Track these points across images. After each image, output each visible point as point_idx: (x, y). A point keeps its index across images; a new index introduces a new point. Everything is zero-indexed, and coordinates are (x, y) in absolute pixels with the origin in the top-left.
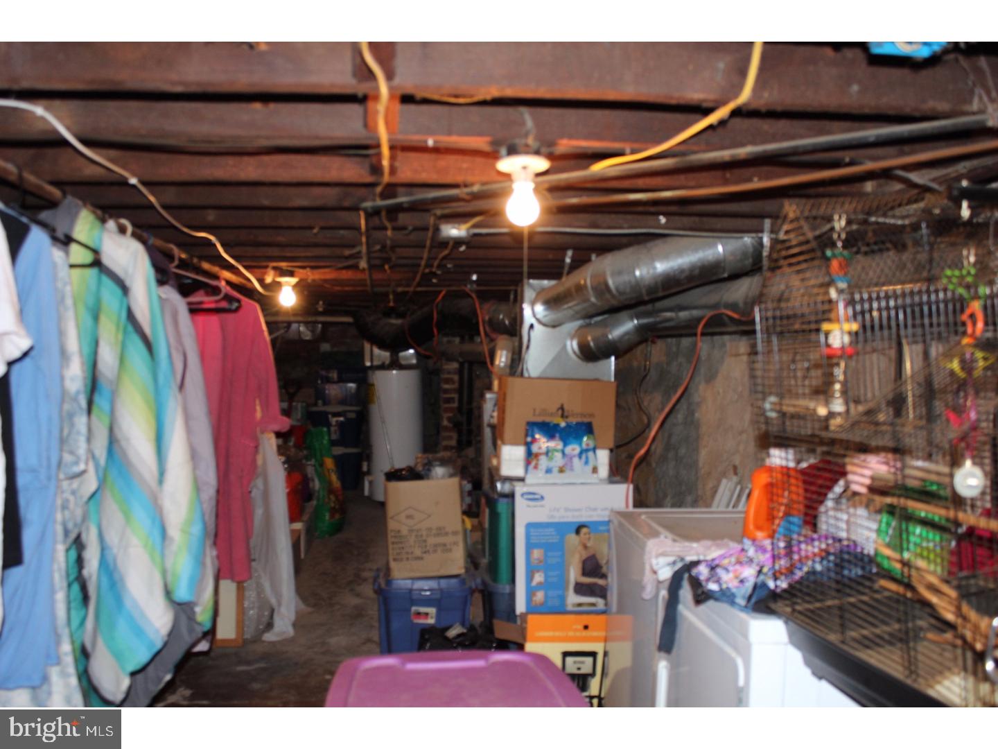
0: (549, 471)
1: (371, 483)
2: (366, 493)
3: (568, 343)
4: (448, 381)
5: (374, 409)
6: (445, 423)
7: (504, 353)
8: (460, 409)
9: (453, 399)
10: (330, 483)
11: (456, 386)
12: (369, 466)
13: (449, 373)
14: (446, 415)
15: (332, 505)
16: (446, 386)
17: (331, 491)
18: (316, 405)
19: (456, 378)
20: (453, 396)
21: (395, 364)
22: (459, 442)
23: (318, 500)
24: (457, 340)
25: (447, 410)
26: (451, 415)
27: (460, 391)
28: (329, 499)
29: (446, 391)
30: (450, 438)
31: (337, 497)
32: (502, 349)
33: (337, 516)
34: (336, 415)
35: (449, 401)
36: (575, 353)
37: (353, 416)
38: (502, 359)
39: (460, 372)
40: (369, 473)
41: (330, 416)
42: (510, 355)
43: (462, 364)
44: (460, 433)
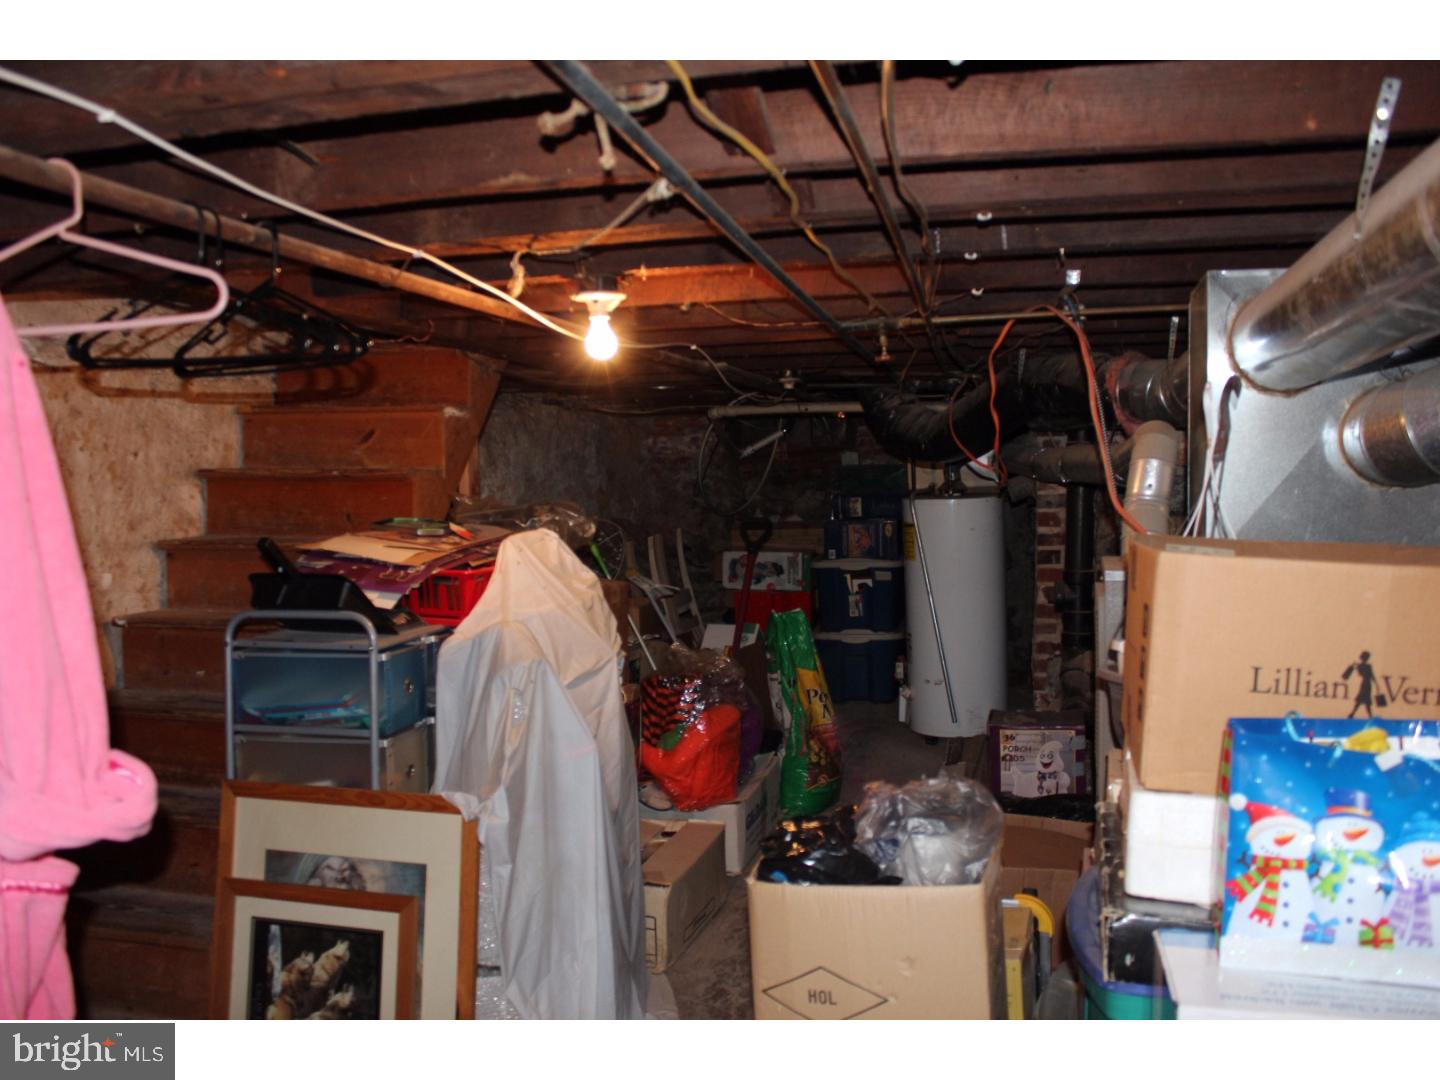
0: (1318, 933)
1: (909, 700)
2: (902, 717)
3: (1329, 435)
4: (1047, 520)
5: (914, 569)
6: (1041, 599)
7: (1154, 463)
8: (1068, 576)
9: (1057, 553)
10: (810, 717)
11: (1060, 529)
12: (906, 669)
13: (1049, 504)
14: (1042, 585)
15: (814, 759)
16: (1042, 530)
17: (812, 733)
18: (825, 557)
19: (1062, 513)
20: (1055, 548)
21: (953, 489)
22: (1066, 639)
23: (789, 748)
24: (1063, 439)
25: (1047, 575)
26: (1052, 584)
27: (1068, 538)
28: (809, 747)
29: (1044, 539)
30: (1051, 628)
31: (823, 744)
32: (1148, 456)
33: (823, 780)
34: (856, 575)
35: (1048, 557)
36: (1350, 462)
37: (886, 576)
38: (1149, 478)
39: (1070, 502)
40: (906, 681)
41: (848, 576)
42: (1168, 471)
43: (1071, 487)
44: (1068, 622)
